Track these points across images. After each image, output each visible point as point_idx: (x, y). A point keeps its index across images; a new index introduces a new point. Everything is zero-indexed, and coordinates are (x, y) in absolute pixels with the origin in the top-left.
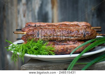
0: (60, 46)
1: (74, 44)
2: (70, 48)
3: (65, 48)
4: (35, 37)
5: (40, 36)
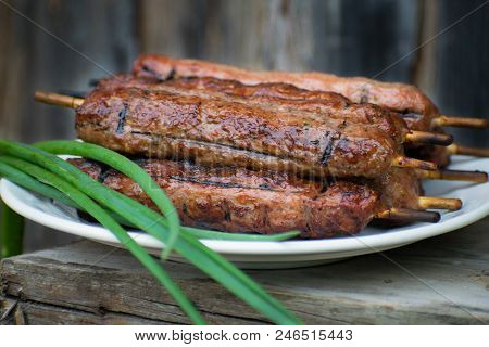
1: (265, 187)
2: (238, 205)
3: (214, 198)
4: (106, 129)
5: (128, 128)
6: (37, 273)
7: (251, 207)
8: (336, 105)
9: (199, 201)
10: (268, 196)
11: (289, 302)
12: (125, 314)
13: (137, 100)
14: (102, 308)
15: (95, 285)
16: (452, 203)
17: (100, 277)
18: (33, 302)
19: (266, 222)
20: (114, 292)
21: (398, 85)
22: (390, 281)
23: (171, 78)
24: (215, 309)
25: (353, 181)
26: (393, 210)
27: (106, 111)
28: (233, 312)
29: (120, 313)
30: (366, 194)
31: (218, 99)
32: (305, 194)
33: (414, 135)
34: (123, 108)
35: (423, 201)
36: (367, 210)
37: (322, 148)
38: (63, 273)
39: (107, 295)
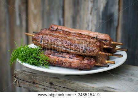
0: (55, 57)
1: (70, 58)
2: (65, 62)
3: (60, 60)
4: (38, 42)
5: (42, 42)
6: (21, 73)
7: (67, 62)
8: (89, 38)
9: (56, 60)
10: (71, 60)
11: (72, 84)
12: (38, 84)
13: (45, 36)
14: (34, 82)
15: (32, 77)
16: (113, 62)
17: (33, 76)
18: (20, 80)
19: (71, 65)
20: (36, 79)
21: (104, 34)
22: (97, 80)
23: (57, 30)
24: (57, 85)
25: (90, 57)
26: (99, 64)
27: (38, 38)
28: (60, 86)
29: (37, 84)
30: (93, 60)
31: (62, 36)
32: (79, 60)
33: (105, 47)
34: (42, 37)
35: (107, 61)
36: (93, 64)
37: (83, 49)
38: (26, 74)
39: (35, 80)
